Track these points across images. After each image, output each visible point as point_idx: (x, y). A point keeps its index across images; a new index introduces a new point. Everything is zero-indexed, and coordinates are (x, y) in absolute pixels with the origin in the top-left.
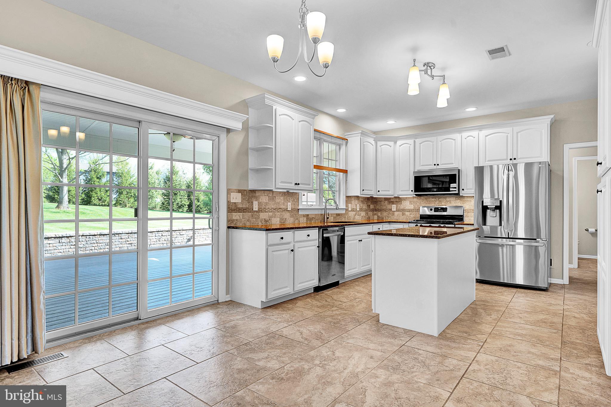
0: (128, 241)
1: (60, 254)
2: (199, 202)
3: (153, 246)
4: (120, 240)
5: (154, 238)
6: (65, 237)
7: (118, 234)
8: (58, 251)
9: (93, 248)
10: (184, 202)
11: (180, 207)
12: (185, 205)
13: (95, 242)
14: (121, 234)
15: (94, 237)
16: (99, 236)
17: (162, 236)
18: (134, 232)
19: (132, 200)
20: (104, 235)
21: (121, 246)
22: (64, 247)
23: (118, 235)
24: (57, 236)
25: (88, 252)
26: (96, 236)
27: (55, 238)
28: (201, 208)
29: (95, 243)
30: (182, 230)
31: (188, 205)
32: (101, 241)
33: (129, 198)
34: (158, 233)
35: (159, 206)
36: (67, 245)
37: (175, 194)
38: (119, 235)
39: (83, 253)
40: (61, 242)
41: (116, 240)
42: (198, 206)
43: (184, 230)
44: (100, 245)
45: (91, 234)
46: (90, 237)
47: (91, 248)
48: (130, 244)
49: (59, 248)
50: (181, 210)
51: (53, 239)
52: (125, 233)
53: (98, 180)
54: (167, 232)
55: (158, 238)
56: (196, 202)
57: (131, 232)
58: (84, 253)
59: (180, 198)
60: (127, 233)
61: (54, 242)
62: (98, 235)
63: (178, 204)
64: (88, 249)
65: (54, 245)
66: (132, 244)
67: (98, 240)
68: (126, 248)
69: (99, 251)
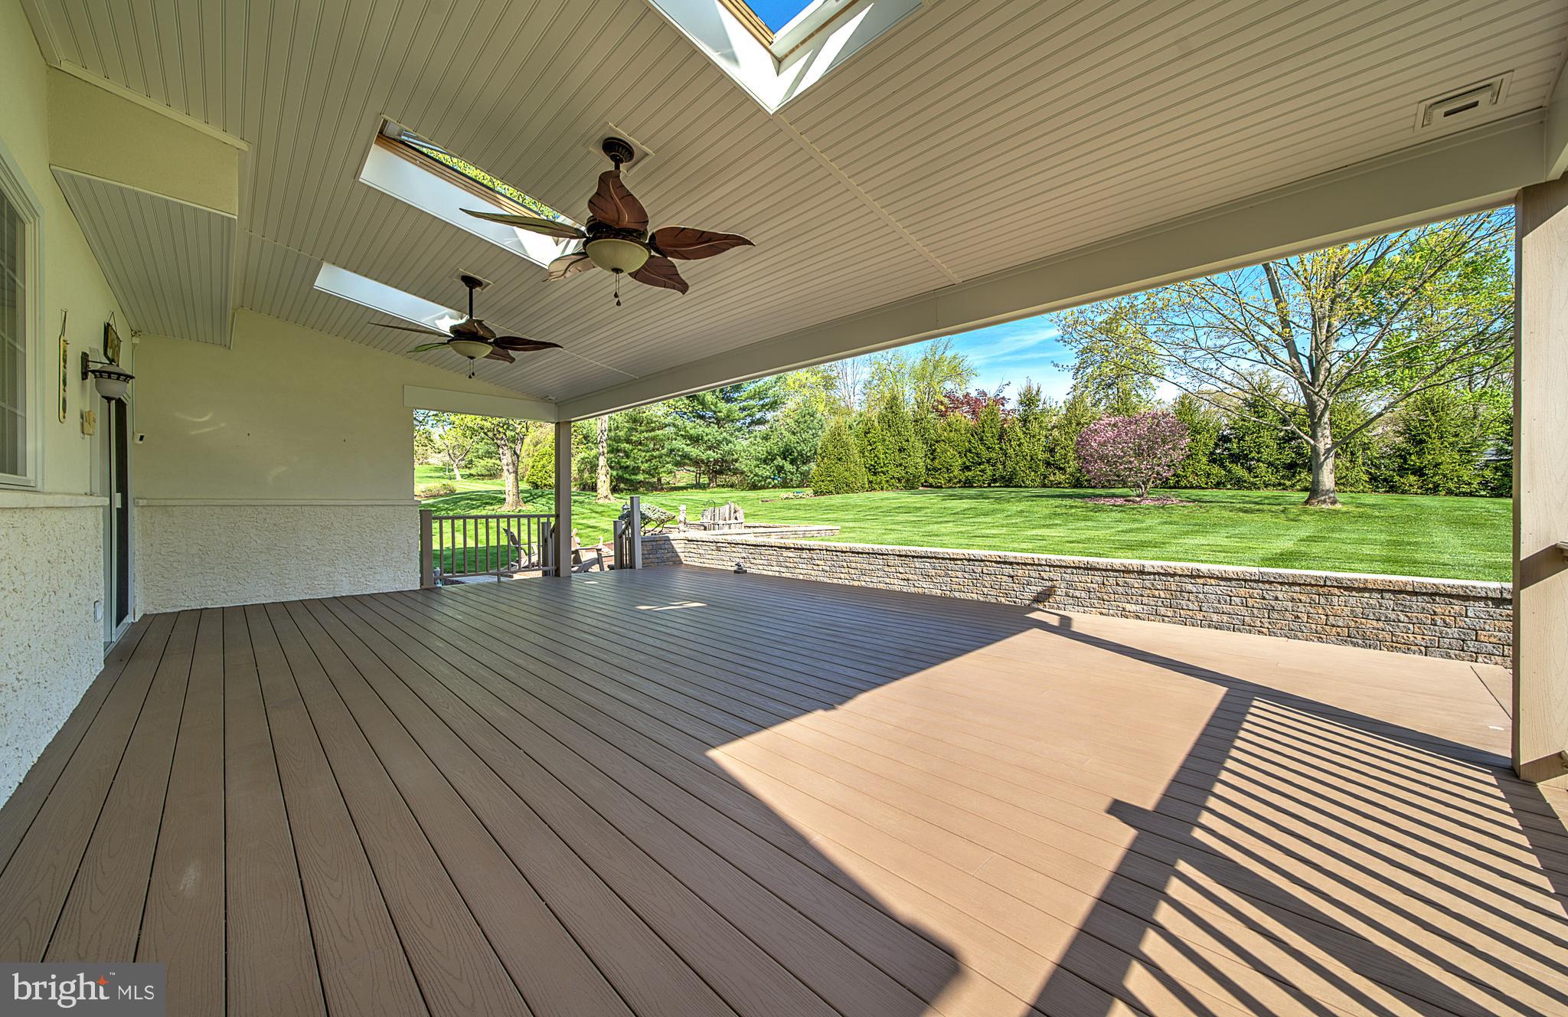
0: (901, 573)
1: (801, 577)
3: (957, 594)
4: (886, 569)
5: (959, 574)
6: (806, 549)
7: (882, 555)
8: (799, 570)
9: (842, 576)
13: (845, 564)
14: (886, 555)
15: (843, 554)
16: (851, 554)
17: (982, 572)
18: (909, 554)
20: (858, 553)
21: (888, 580)
22: (804, 566)
23: (881, 557)
24: (796, 547)
25: (835, 581)
26: (846, 554)
27: (795, 549)
30: (1050, 566)
32: (854, 565)
34: (971, 563)
36: (808, 563)
38: (884, 557)
39: (829, 581)
40: (801, 556)
41: (879, 567)
43: (1054, 566)
44: (853, 571)
45: (837, 549)
46: (838, 553)
47: (839, 575)
48: (905, 579)
49: (800, 566)
51: (792, 550)
52: (893, 554)
54: (999, 566)
55: (971, 577)
57: (904, 553)
60: (898, 555)
61: (794, 556)
62: (847, 552)
64: (835, 575)
65: (795, 559)
66: (910, 582)
67: (848, 560)
68: (897, 588)
69: (851, 584)
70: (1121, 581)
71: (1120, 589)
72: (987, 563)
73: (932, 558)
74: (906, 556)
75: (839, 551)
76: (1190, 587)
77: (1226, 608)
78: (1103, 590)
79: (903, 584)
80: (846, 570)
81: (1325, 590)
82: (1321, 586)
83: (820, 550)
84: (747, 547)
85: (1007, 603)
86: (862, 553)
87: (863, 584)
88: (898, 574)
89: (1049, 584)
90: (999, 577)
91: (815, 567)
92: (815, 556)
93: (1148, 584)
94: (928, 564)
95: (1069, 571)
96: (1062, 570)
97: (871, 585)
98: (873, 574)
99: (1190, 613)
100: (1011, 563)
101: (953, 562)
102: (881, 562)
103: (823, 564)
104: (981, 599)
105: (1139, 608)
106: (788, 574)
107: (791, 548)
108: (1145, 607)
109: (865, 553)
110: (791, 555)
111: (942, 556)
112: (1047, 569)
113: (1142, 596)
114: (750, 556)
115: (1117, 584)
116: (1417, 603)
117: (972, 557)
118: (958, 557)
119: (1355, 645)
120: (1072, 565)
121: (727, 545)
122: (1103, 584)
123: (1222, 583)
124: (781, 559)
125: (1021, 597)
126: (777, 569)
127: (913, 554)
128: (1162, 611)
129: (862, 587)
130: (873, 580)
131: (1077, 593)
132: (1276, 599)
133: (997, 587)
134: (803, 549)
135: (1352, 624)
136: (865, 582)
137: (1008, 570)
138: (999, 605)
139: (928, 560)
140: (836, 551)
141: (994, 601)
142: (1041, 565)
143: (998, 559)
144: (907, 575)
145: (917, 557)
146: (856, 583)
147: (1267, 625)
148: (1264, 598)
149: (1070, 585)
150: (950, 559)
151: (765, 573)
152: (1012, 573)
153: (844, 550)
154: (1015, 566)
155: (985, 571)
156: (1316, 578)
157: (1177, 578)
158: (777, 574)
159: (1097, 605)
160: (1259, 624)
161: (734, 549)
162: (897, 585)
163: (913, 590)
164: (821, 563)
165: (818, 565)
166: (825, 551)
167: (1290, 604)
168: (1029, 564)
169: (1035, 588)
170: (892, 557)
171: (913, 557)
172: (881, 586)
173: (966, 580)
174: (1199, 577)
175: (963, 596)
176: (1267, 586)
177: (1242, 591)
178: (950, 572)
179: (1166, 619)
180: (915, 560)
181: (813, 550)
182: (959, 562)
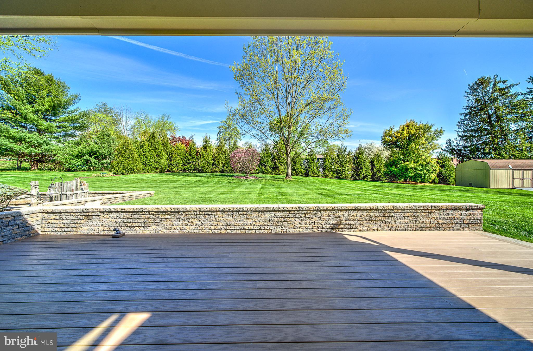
0: (255, 222)
1: (177, 232)
2: (380, 173)
3: (291, 231)
4: (246, 220)
5: (293, 219)
6: (181, 211)
7: (242, 211)
8: (175, 227)
9: (212, 228)
10: (368, 173)
11: (365, 177)
12: (369, 176)
14: (246, 211)
15: (213, 213)
16: (219, 213)
17: (305, 217)
18: (262, 210)
19: (332, 173)
20: (225, 212)
21: (247, 227)
22: (179, 223)
23: (242, 213)
24: (173, 210)
25: (207, 232)
26: (215, 213)
27: (171, 212)
28: (382, 178)
29: (215, 221)
30: (338, 210)
31: (371, 176)
32: (221, 220)
33: (330, 172)
34: (300, 212)
35: (349, 177)
36: (184, 221)
37: (361, 168)
38: (244, 213)
39: (201, 232)
40: (177, 217)
41: (240, 219)
42: (380, 176)
43: (341, 210)
44: (221, 224)
45: (209, 210)
46: (209, 213)
47: (209, 227)
48: (259, 226)
49: (176, 224)
50: (366, 179)
51: (169, 213)
52: (251, 211)
53: (313, 162)
54: (314, 212)
55: (298, 220)
56: (378, 173)
57: (259, 209)
58: (203, 232)
59: (365, 171)
60: (254, 211)
61: (170, 217)
62: (217, 211)
63: (363, 175)
64: (207, 227)
65: (171, 220)
66: (262, 227)
67: (217, 217)
68: (253, 232)
69: (219, 232)
70: (368, 214)
71: (368, 218)
72: (308, 211)
73: (277, 211)
74: (259, 211)
75: (210, 211)
76: (392, 214)
77: (404, 222)
78: (361, 220)
79: (257, 228)
80: (216, 224)
81: (430, 211)
82: (430, 209)
83: (194, 211)
84: (122, 214)
85: (318, 232)
86: (227, 212)
87: (229, 231)
88: (254, 223)
89: (338, 219)
90: (314, 218)
91: (190, 224)
92: (190, 216)
93: (378, 214)
94: (273, 215)
95: (347, 212)
96: (344, 212)
97: (234, 232)
98: (236, 224)
99: (392, 225)
100: (320, 210)
101: (289, 213)
102: (242, 216)
103: (197, 221)
104: (304, 231)
105: (374, 226)
106: (165, 231)
107: (169, 211)
108: (377, 225)
109: (230, 211)
110: (168, 216)
111: (283, 210)
112: (337, 211)
113: (375, 220)
114: (126, 221)
115: (367, 216)
116: (451, 212)
117: (301, 209)
118: (293, 209)
119: (437, 230)
120: (349, 209)
121: (99, 214)
122: (361, 216)
123: (402, 211)
124: (158, 220)
125: (325, 228)
126: (154, 228)
127: (265, 210)
128: (383, 225)
129: (228, 234)
130: (236, 228)
131: (351, 223)
132: (418, 216)
133: (313, 224)
134: (178, 212)
135: (437, 222)
136: (231, 230)
137: (319, 214)
138: (314, 233)
139: (274, 213)
140: (208, 211)
141: (311, 232)
142: (335, 210)
143: (315, 209)
144: (260, 223)
145: (266, 211)
146: (223, 232)
147: (415, 227)
148: (414, 216)
149: (348, 219)
150: (287, 211)
151: (142, 232)
152: (320, 216)
153: (215, 210)
154: (322, 212)
155: (307, 216)
156: (429, 206)
157: (388, 211)
158: (154, 232)
159: (358, 227)
160: (413, 227)
161: (107, 217)
162: (253, 230)
163: (263, 231)
164: (195, 220)
165: (192, 222)
166: (198, 213)
167: (421, 217)
168: (329, 210)
169: (331, 222)
170: (250, 213)
171: (264, 211)
172: (242, 231)
173: (296, 222)
174: (396, 209)
175: (294, 231)
176: (415, 211)
177: (408, 214)
178: (287, 219)
179: (384, 229)
180: (265, 213)
181: (188, 211)
182: (292, 212)
